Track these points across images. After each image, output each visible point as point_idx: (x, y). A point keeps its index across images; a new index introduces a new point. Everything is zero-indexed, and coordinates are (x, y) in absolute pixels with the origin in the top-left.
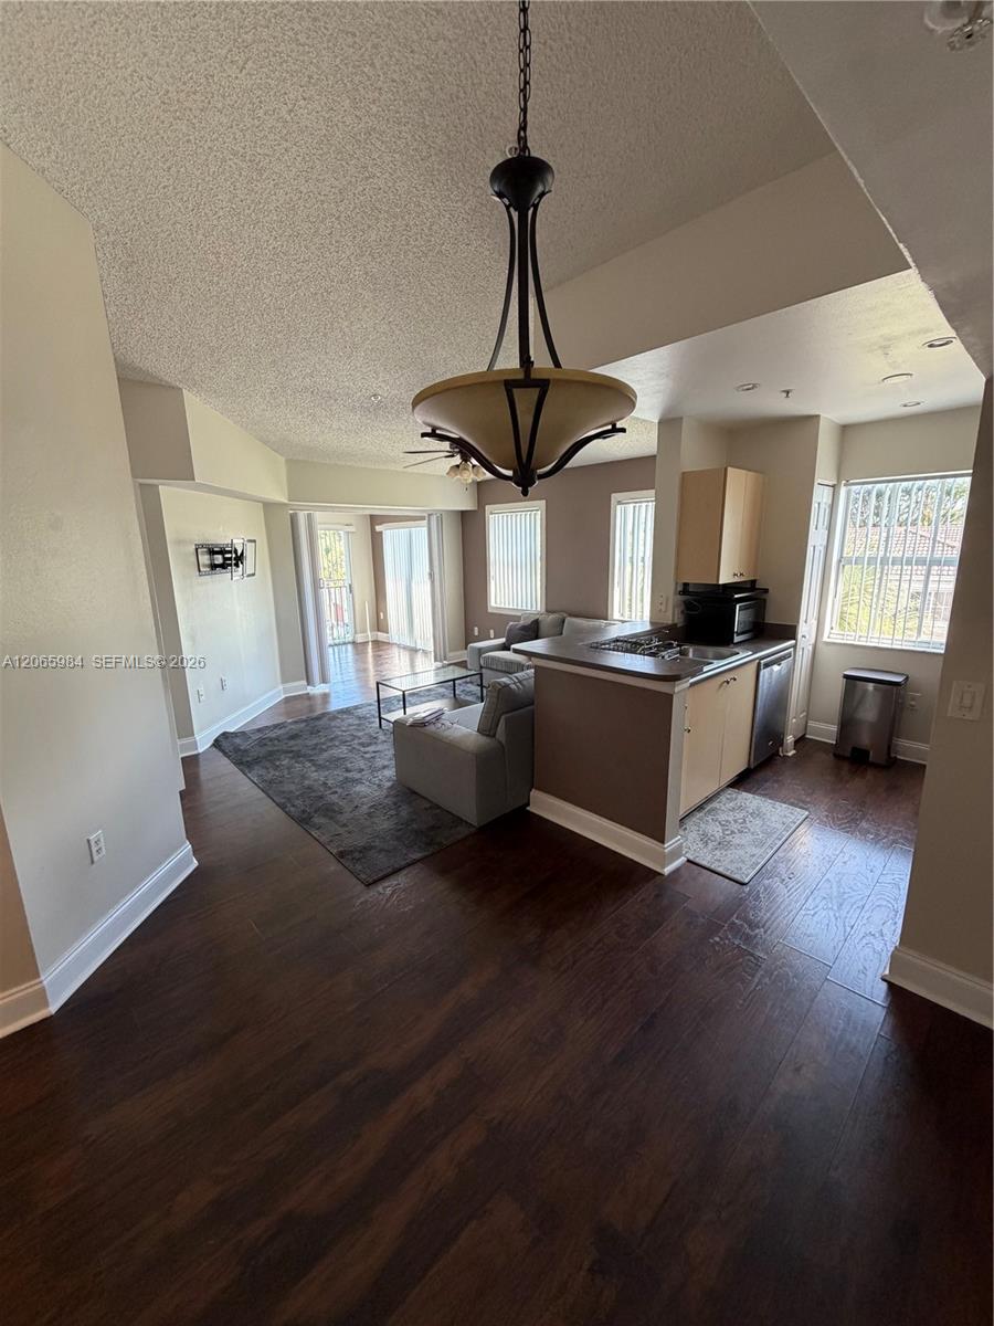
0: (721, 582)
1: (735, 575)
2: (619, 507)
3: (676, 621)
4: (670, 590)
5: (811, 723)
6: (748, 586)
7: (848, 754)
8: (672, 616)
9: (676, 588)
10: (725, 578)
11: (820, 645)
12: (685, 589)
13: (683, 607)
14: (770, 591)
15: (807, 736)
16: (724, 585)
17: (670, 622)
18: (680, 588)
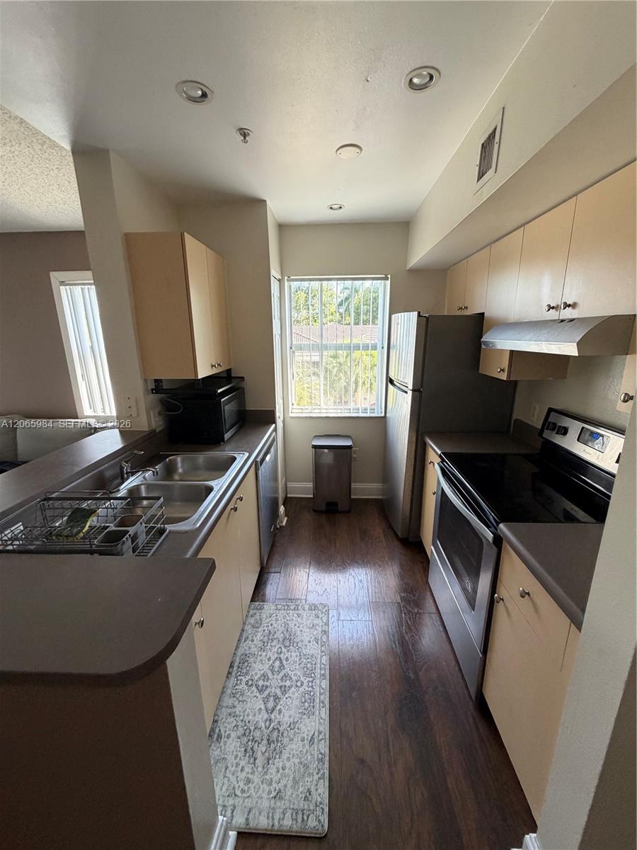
0: (200, 377)
1: (212, 366)
2: (62, 288)
3: (154, 425)
4: (139, 389)
5: (289, 485)
6: (225, 375)
7: (324, 508)
8: (148, 420)
9: (147, 387)
10: (203, 371)
11: (287, 419)
12: (158, 387)
13: (159, 408)
14: (245, 378)
15: (288, 496)
16: (202, 379)
17: (146, 429)
18: (151, 386)
